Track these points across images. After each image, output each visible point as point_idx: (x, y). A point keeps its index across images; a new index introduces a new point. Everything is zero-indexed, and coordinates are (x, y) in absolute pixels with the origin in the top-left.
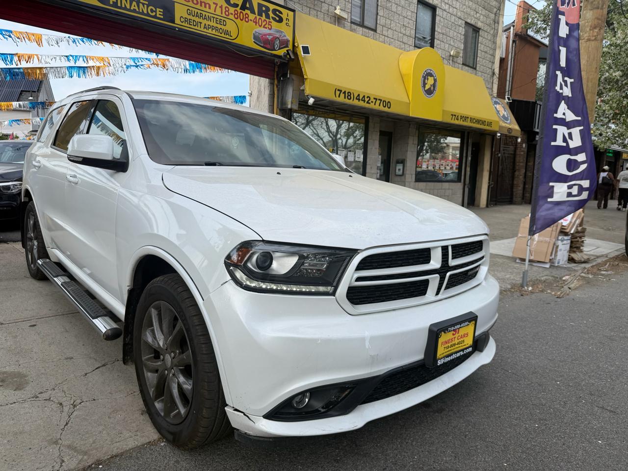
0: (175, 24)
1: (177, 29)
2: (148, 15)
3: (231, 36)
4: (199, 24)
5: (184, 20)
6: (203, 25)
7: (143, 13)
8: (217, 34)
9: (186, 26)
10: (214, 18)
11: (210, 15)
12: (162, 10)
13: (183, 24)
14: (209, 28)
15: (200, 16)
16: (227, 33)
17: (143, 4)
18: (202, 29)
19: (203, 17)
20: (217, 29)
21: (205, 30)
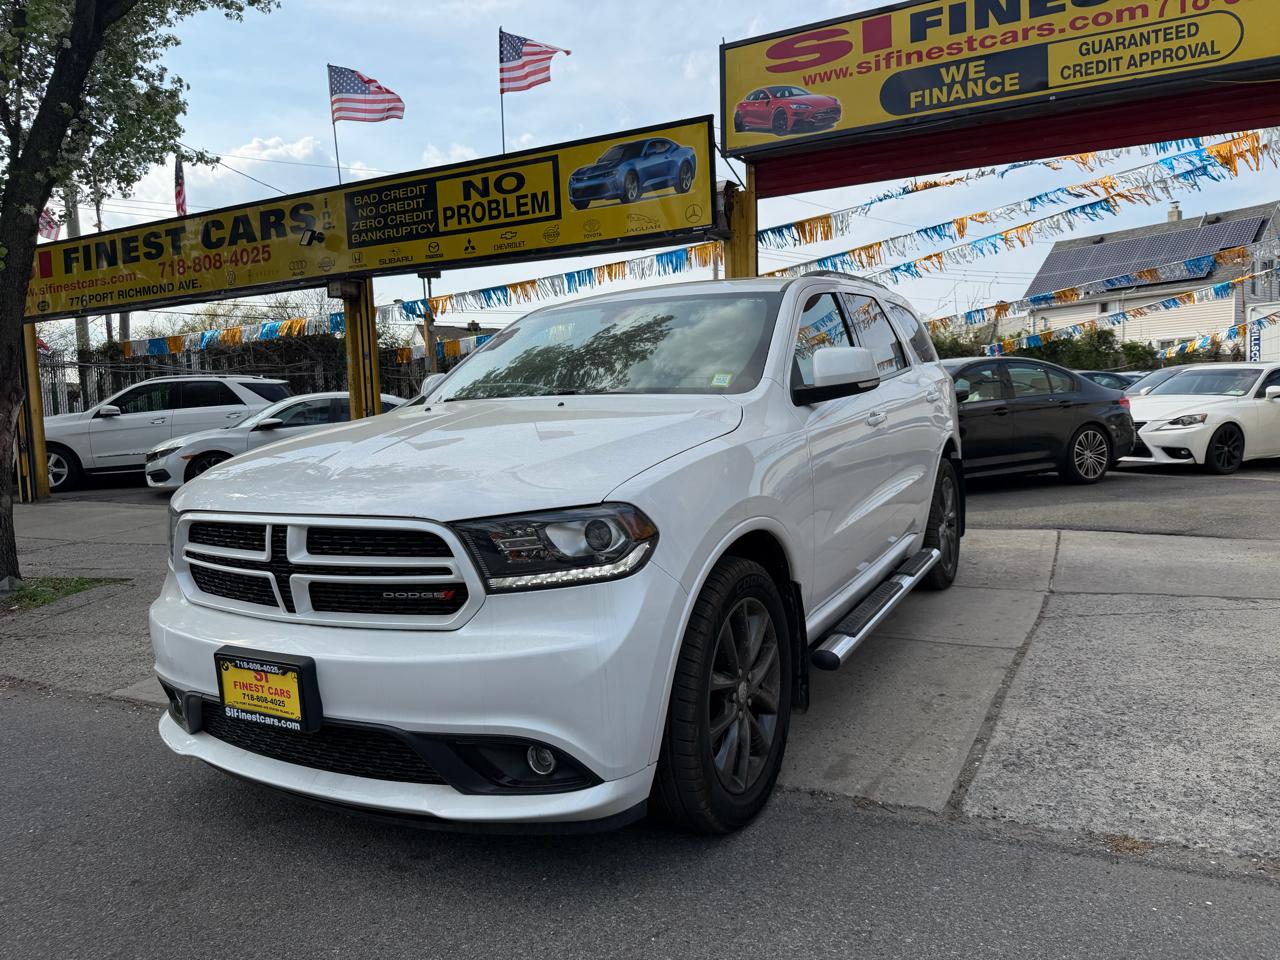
0: (1047, 88)
1: (1052, 98)
2: (986, 96)
3: (1213, 53)
4: (1114, 63)
5: (1071, 72)
6: (1124, 63)
7: (975, 98)
8: (1169, 63)
9: (1079, 82)
10: (1156, 32)
11: (1145, 30)
12: (1017, 75)
13: (1071, 80)
14: (1142, 61)
15: (1118, 44)
16: (1203, 49)
17: (975, 81)
18: (1123, 70)
19: (1127, 43)
20: (1167, 54)
21: (1133, 69)
